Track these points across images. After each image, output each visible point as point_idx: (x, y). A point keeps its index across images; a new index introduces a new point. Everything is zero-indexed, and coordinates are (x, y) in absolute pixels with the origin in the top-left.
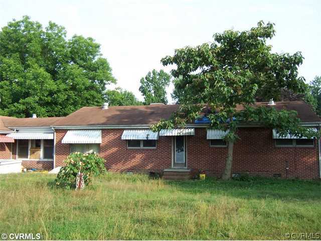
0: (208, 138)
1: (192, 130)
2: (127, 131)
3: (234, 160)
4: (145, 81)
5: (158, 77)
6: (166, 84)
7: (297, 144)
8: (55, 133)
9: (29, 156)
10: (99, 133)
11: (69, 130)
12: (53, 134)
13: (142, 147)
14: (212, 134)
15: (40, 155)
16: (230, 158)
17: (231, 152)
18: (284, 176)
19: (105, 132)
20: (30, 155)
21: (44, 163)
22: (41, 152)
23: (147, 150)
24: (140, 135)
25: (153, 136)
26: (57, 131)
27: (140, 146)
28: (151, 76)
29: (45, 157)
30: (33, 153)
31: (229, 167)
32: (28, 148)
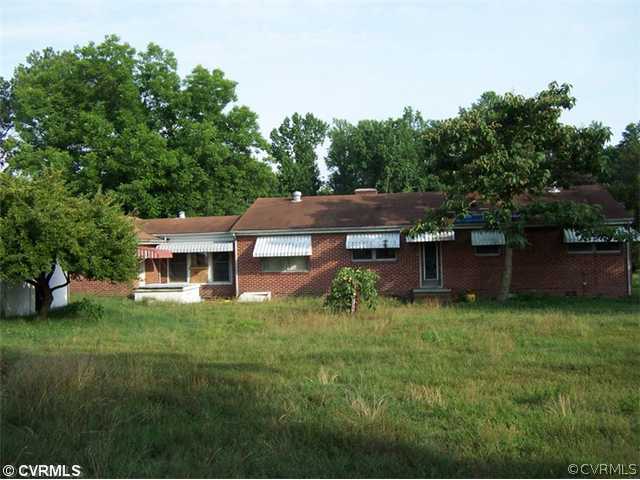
0: (473, 244)
1: (451, 234)
2: (352, 236)
3: (514, 273)
4: (280, 135)
5: (303, 127)
6: (319, 140)
7: (598, 249)
8: (236, 242)
9: (188, 279)
10: (308, 240)
11: (260, 236)
12: (232, 244)
13: (374, 258)
14: (479, 239)
15: (207, 276)
16: (509, 271)
17: (509, 262)
18: (580, 293)
19: (316, 239)
20: (191, 276)
21: (213, 288)
22: (209, 272)
23: (383, 263)
24: (374, 240)
25: (394, 242)
26: (239, 238)
27: (370, 258)
28: (291, 126)
29: (216, 278)
30: (195, 273)
31: (507, 283)
32: (186, 265)
